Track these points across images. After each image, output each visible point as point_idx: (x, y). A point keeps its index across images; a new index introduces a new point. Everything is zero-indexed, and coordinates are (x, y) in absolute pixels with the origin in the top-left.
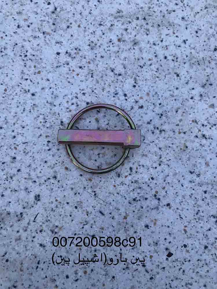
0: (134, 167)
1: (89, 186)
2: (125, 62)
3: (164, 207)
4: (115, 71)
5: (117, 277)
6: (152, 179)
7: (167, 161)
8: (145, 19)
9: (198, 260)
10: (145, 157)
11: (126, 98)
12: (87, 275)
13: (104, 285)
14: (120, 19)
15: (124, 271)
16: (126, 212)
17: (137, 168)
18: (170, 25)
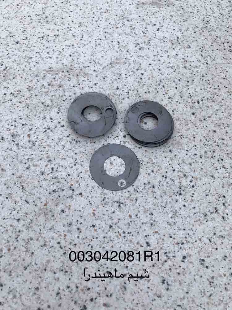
0: (55, 167)
1: (19, 182)
2: (52, 98)
3: (77, 196)
4: (45, 104)
5: (36, 253)
6: (69, 175)
7: (81, 162)
8: (68, 72)
9: (104, 237)
10: (63, 160)
11: (52, 120)
12: (11, 251)
13: (24, 260)
14: (51, 72)
15: (41, 248)
16: (46, 201)
17: (57, 168)
18: (86, 75)
